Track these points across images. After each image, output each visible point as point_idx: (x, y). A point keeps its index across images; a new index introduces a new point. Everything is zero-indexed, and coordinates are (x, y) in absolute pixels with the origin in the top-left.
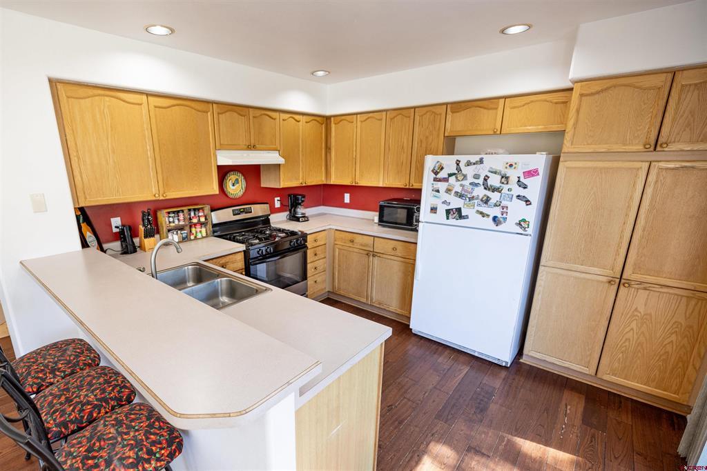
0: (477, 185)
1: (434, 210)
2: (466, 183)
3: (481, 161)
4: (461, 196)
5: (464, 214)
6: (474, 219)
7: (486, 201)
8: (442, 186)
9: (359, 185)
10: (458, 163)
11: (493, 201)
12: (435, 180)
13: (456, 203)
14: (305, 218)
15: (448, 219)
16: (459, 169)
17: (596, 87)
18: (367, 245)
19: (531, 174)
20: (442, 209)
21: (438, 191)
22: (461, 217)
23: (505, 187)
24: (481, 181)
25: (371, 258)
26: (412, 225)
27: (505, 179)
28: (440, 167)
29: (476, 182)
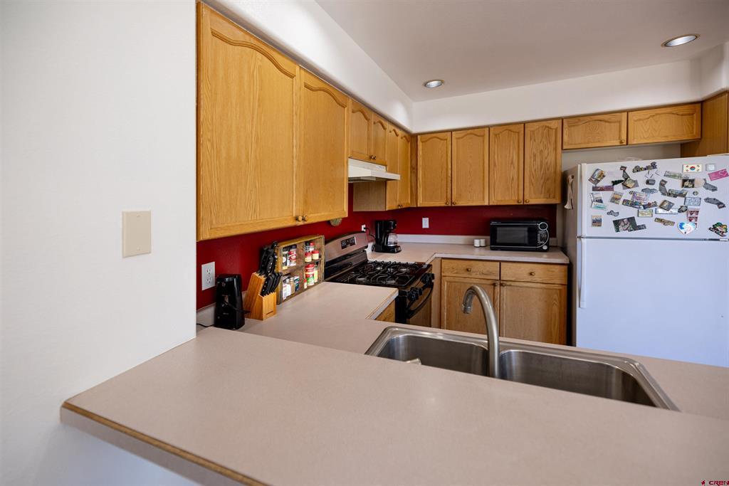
0: (652, 191)
1: (597, 222)
2: (638, 190)
3: (654, 166)
4: (633, 204)
5: (639, 222)
6: (653, 228)
7: (667, 207)
8: (606, 195)
10: (623, 168)
11: (675, 207)
12: (595, 189)
13: (626, 212)
14: (394, 249)
15: (618, 230)
16: (626, 177)
18: (490, 273)
19: (718, 175)
20: (608, 221)
21: (601, 201)
22: (635, 227)
23: (690, 191)
24: (656, 186)
25: (498, 288)
26: (536, 244)
27: (688, 182)
28: (602, 176)
29: (650, 187)
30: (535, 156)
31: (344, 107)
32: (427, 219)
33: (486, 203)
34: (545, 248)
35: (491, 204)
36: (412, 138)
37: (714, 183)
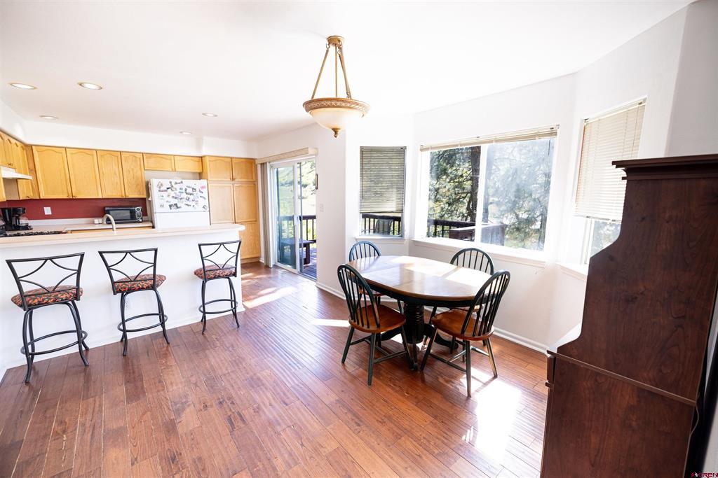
1: (162, 206)
2: (177, 192)
3: (182, 182)
4: (176, 198)
5: (179, 206)
6: (184, 208)
7: (188, 199)
8: (165, 194)
9: (79, 198)
10: (171, 182)
11: (191, 199)
12: (159, 191)
13: (174, 201)
14: (28, 228)
15: (171, 209)
16: (172, 186)
17: (213, 159)
19: (203, 187)
20: (167, 206)
21: (162, 196)
22: (178, 208)
23: (195, 193)
24: (184, 191)
26: (135, 219)
27: (194, 189)
28: (162, 185)
29: (182, 191)
30: (129, 171)
32: (49, 208)
33: (100, 197)
34: (141, 220)
35: (104, 197)
36: (28, 148)
37: (202, 190)
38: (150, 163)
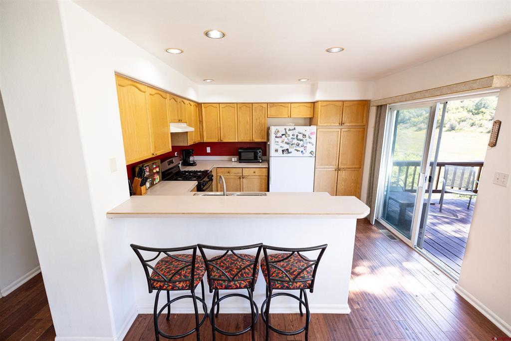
0: (294, 138)
1: (276, 151)
2: (290, 138)
3: (295, 129)
4: (288, 144)
5: (290, 151)
6: (294, 153)
7: (298, 145)
8: (279, 140)
9: (224, 141)
10: (285, 129)
11: (300, 145)
12: (276, 137)
13: (286, 147)
14: (194, 164)
15: (283, 154)
16: (286, 132)
18: (238, 173)
19: (312, 133)
20: (280, 150)
21: (278, 142)
22: (289, 153)
23: (304, 139)
24: (295, 137)
25: (241, 179)
26: (257, 160)
27: (304, 136)
28: (278, 132)
29: (294, 137)
30: (257, 119)
31: (166, 99)
32: (209, 148)
33: (237, 141)
34: (261, 161)
35: (239, 141)
36: (199, 105)
37: (311, 136)
38: (272, 111)
